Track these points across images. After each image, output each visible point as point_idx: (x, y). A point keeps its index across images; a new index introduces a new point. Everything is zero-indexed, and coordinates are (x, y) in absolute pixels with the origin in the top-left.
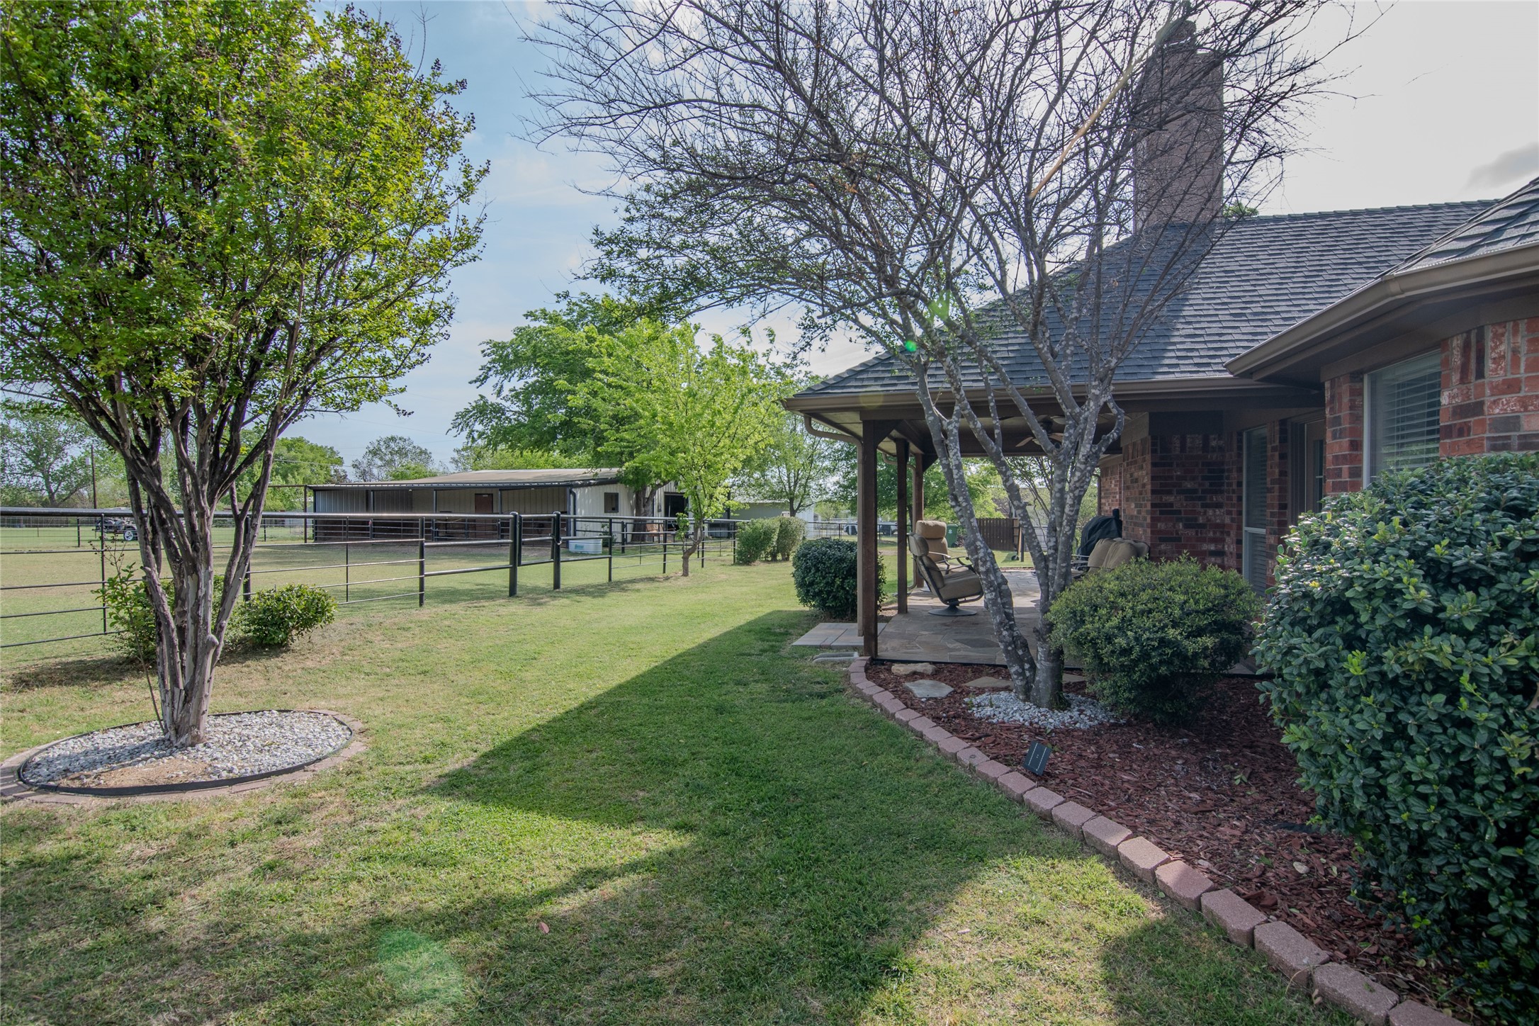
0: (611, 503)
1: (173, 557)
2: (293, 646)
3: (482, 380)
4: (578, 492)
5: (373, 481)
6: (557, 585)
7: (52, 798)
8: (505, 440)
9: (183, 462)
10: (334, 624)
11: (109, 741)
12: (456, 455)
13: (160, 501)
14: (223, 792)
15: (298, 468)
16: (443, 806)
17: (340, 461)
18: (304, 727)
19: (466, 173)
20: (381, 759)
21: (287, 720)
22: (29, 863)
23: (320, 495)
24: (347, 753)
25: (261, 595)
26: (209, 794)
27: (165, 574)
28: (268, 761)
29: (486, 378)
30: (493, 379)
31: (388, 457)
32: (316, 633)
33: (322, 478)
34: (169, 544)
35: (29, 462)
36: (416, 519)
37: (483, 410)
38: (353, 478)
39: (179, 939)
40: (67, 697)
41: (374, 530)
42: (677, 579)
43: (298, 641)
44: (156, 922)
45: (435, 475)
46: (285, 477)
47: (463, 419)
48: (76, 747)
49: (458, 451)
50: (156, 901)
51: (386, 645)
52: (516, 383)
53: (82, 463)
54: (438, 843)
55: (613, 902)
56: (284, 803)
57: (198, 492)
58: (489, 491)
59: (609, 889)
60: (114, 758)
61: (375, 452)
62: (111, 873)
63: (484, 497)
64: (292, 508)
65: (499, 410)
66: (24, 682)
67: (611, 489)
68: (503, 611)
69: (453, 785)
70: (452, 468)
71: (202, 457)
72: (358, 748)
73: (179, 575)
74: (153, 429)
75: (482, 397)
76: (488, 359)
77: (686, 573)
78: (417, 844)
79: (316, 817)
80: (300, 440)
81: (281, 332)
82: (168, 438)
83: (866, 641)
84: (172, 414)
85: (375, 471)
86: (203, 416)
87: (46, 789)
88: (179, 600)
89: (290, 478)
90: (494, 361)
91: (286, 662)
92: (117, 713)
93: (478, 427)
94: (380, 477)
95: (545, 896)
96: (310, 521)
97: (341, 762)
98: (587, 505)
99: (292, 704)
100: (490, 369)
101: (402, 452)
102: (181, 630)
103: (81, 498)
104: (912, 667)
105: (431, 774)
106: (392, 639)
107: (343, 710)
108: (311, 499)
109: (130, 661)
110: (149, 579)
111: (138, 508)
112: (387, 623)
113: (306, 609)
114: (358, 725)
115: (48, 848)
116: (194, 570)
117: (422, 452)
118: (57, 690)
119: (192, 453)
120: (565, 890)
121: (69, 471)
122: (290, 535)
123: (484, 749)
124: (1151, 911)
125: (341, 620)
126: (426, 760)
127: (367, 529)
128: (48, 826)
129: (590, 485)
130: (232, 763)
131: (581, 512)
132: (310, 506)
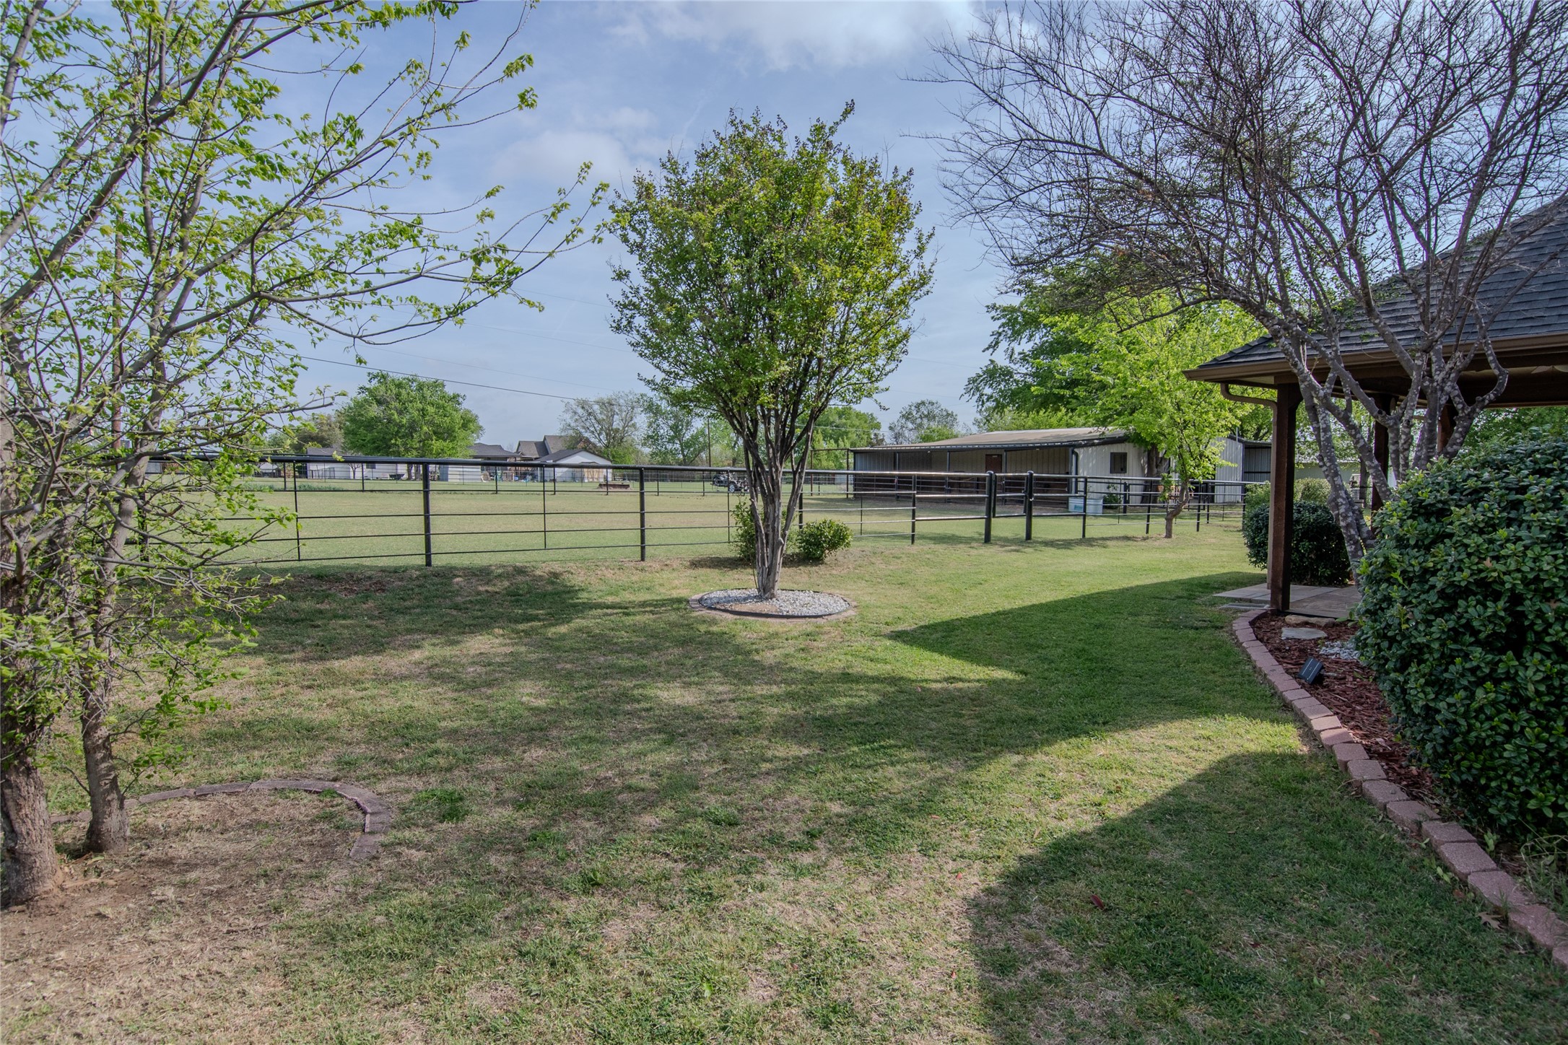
0: (1119, 463)
1: (763, 493)
2: (826, 560)
3: (994, 346)
4: (1080, 452)
5: (905, 444)
6: (1029, 536)
7: (713, 612)
8: (1012, 401)
9: (768, 441)
10: (851, 549)
11: (735, 593)
13: (758, 463)
14: (784, 621)
15: (847, 433)
16: (888, 643)
17: (878, 426)
18: (824, 599)
19: (919, 239)
20: (862, 619)
21: (817, 596)
22: (708, 633)
23: (858, 456)
24: (846, 614)
25: (808, 526)
26: (778, 620)
27: (760, 505)
28: (805, 611)
29: (997, 343)
30: (1004, 345)
31: (919, 421)
32: (839, 552)
33: (864, 442)
34: (762, 487)
35: (672, 433)
36: (910, 477)
37: (993, 374)
38: (889, 442)
39: (766, 663)
40: (714, 574)
41: (899, 487)
42: (1157, 539)
43: (829, 557)
44: (757, 658)
45: (956, 436)
46: (836, 441)
47: (974, 385)
48: (721, 594)
50: (757, 651)
51: (883, 566)
52: (1025, 346)
53: (702, 433)
54: (881, 655)
55: (960, 690)
56: (810, 629)
57: (775, 457)
58: (998, 452)
59: (960, 685)
60: (737, 600)
61: (907, 416)
62: (739, 641)
63: (994, 457)
64: (841, 468)
65: (1008, 373)
66: (695, 564)
67: (1118, 449)
68: (973, 552)
69: (898, 636)
70: (975, 429)
71: (777, 437)
72: (851, 613)
73: (766, 505)
74: (755, 422)
75: (992, 361)
76: (999, 323)
77: (1169, 535)
78: (871, 653)
79: (826, 637)
81: (814, 363)
82: (761, 427)
83: (1272, 594)
84: (764, 416)
85: (907, 433)
86: (777, 416)
87: (710, 608)
88: (766, 518)
89: (841, 442)
90: (1003, 325)
91: (821, 569)
92: (736, 584)
93: (988, 391)
94: (911, 441)
95: (926, 681)
96: (851, 478)
97: (841, 617)
98: (1091, 465)
99: (820, 589)
100: (1000, 334)
101: (930, 417)
102: (767, 535)
103: (702, 460)
104: (1306, 619)
105: (888, 630)
106: (888, 563)
107: (848, 596)
108: (851, 460)
109: (741, 559)
110: (753, 506)
111: (748, 467)
112: (887, 552)
113: (834, 536)
114: (854, 604)
115: (715, 629)
116: (773, 502)
117: (948, 415)
118: (708, 570)
119: (772, 436)
120: (936, 681)
121: (695, 438)
122: (838, 490)
123: (922, 623)
124: (1303, 749)
125: (855, 547)
126: (887, 624)
127: (893, 486)
128: (714, 622)
129: (1094, 445)
130: (788, 609)
131: (1083, 472)
132: (852, 466)
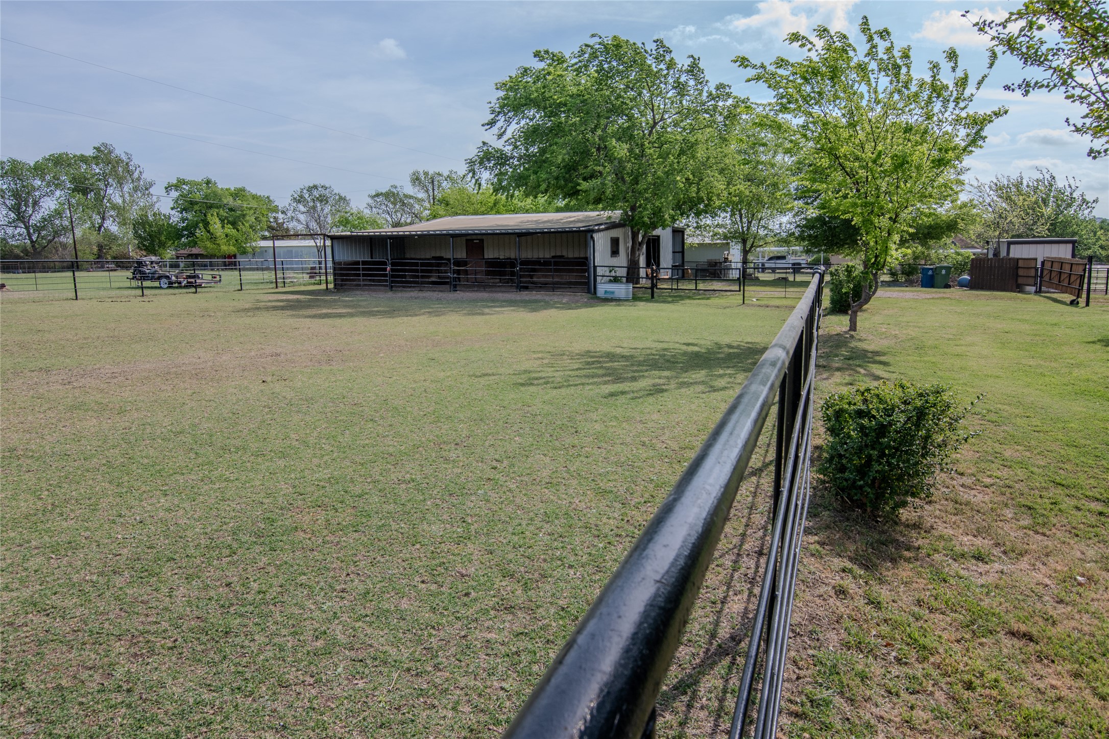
0: (614, 247)
4: (596, 237)
12: (370, 201)
35: (13, 215)
41: (393, 276)
49: (373, 197)
63: (475, 242)
67: (615, 233)
80: (243, 190)
98: (600, 249)
127: (386, 275)
129: (603, 230)
131: (597, 257)
